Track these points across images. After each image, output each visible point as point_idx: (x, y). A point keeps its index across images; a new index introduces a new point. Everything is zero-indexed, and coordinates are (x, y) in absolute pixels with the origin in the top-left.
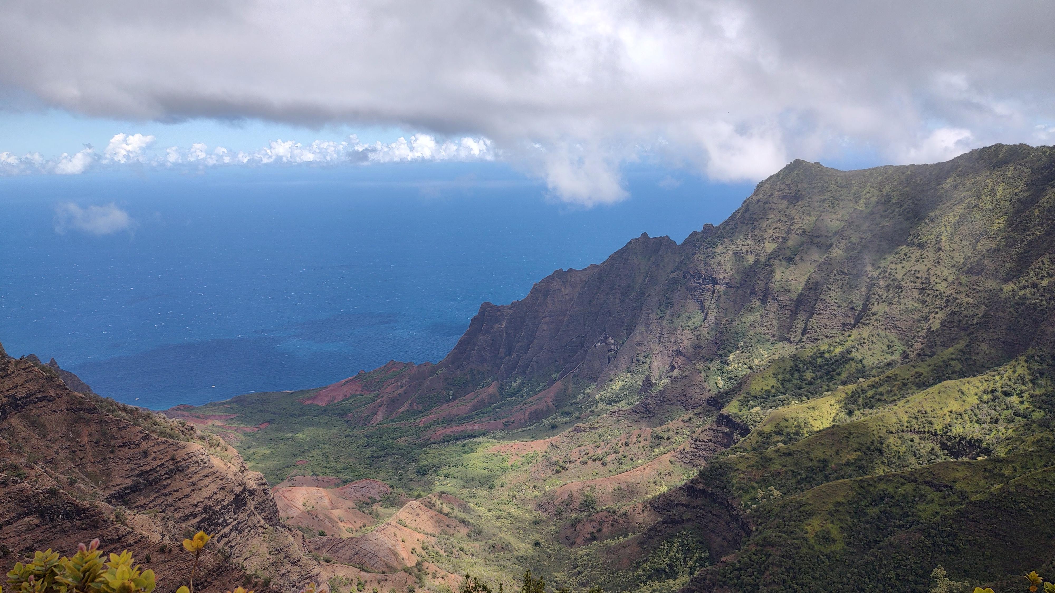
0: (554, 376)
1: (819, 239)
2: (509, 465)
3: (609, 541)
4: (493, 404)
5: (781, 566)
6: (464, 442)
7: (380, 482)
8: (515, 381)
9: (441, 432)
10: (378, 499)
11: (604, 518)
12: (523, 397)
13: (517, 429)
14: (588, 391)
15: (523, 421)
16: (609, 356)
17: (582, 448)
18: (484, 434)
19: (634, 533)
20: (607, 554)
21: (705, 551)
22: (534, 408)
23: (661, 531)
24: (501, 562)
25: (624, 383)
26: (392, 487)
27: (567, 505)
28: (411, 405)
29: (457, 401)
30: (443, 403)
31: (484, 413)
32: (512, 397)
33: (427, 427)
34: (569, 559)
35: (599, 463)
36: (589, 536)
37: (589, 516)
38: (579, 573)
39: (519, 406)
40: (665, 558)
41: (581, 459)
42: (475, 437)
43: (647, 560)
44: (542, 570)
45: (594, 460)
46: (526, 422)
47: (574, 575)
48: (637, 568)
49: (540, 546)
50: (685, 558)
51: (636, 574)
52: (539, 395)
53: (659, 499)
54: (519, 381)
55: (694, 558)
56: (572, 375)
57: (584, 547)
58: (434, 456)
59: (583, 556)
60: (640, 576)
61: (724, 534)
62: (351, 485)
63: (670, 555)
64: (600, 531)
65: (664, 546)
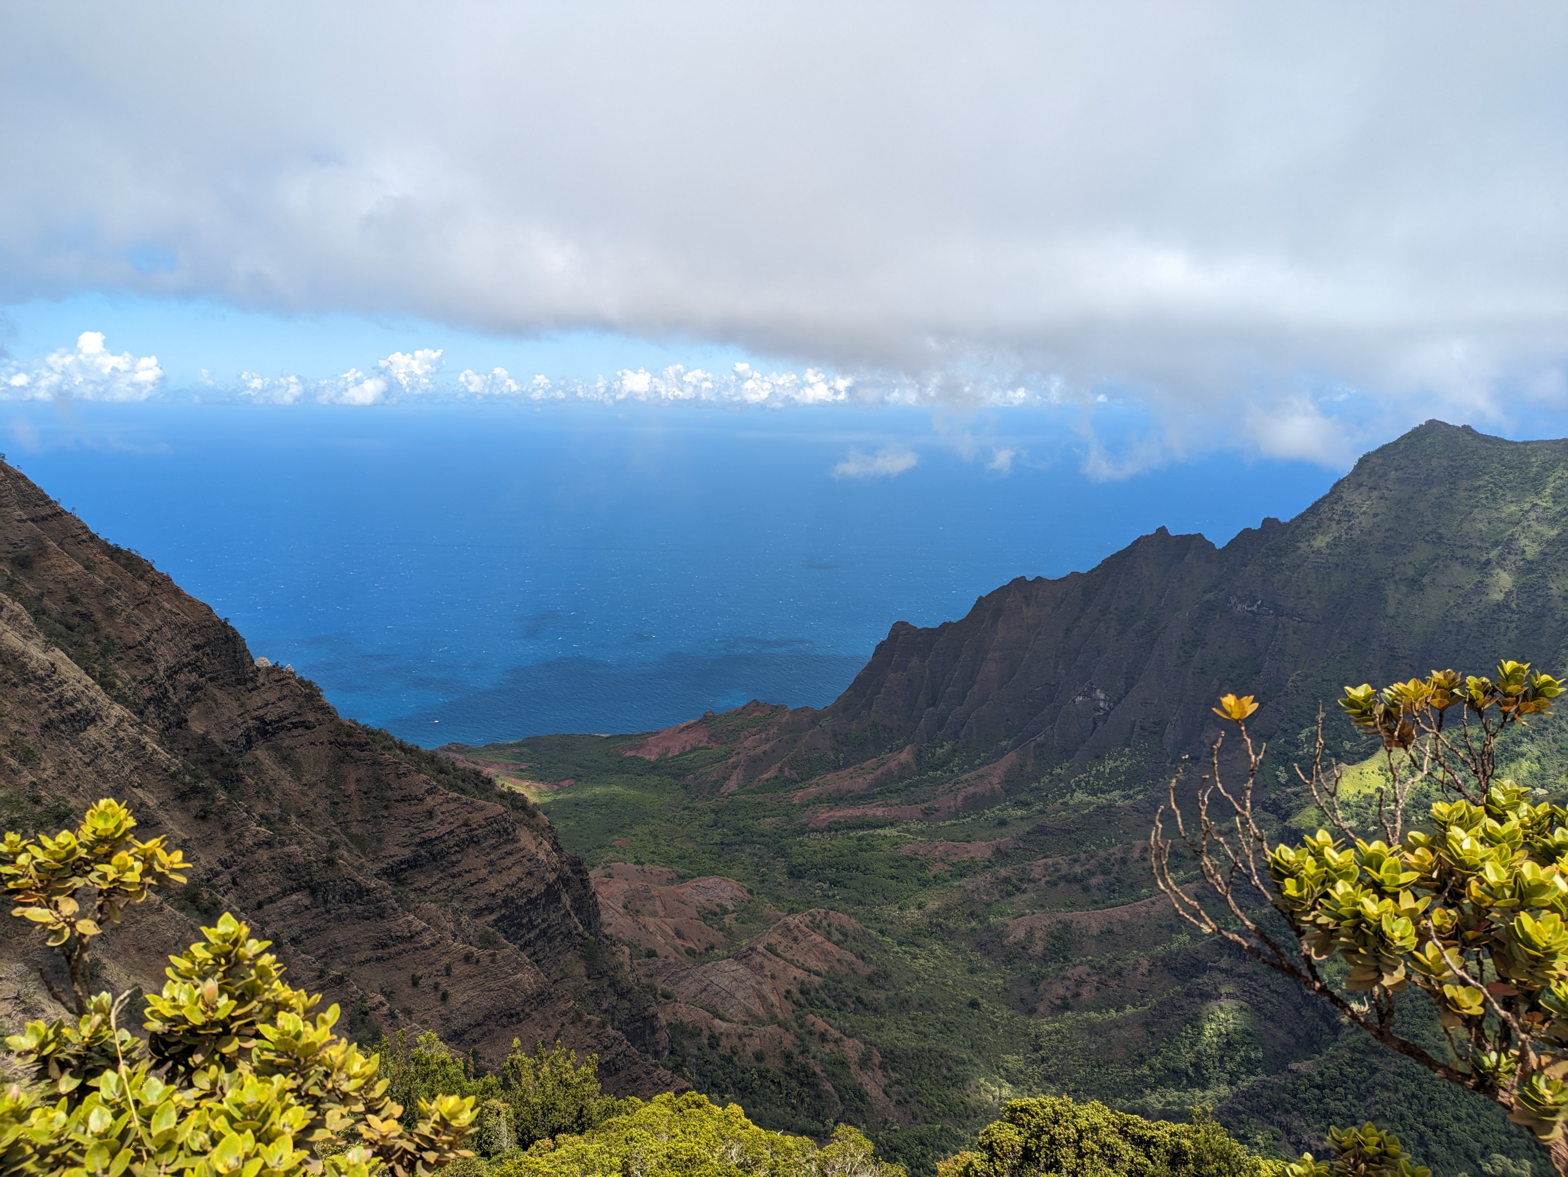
0: (1003, 743)
1: (1466, 552)
2: (930, 875)
3: (1093, 1014)
4: (906, 778)
5: (1396, 1091)
6: (861, 833)
7: (734, 883)
8: (942, 747)
9: (825, 815)
10: (731, 908)
11: (1084, 977)
12: (953, 772)
13: (944, 821)
14: (1059, 770)
15: (953, 810)
16: (1094, 719)
17: (1050, 861)
18: (892, 824)
19: (1134, 1006)
20: (1090, 1034)
21: (1256, 1048)
22: (971, 790)
23: (1182, 1007)
24: (921, 1028)
25: (1118, 763)
26: (750, 892)
27: (1023, 948)
28: (781, 770)
29: (851, 769)
30: (829, 771)
31: (891, 792)
32: (936, 770)
33: (803, 806)
34: (1026, 1035)
35: (1076, 887)
36: (1058, 1002)
37: (1060, 970)
38: (1043, 1060)
39: (947, 785)
40: (1188, 1053)
41: (1047, 878)
42: (878, 827)
43: (1158, 1052)
44: (984, 1048)
45: (1069, 882)
46: (957, 811)
47: (1034, 1062)
48: (1141, 1063)
49: (980, 1010)
50: (1222, 1057)
51: (1138, 1072)
52: (982, 771)
53: (1178, 954)
54: (947, 747)
55: (1238, 1058)
56: (1033, 743)
57: (1050, 1018)
58: (815, 852)
59: (1049, 1034)
60: (1145, 1076)
61: (1290, 1024)
62: (691, 883)
63: (1196, 1048)
64: (1077, 995)
65: (1187, 1033)
